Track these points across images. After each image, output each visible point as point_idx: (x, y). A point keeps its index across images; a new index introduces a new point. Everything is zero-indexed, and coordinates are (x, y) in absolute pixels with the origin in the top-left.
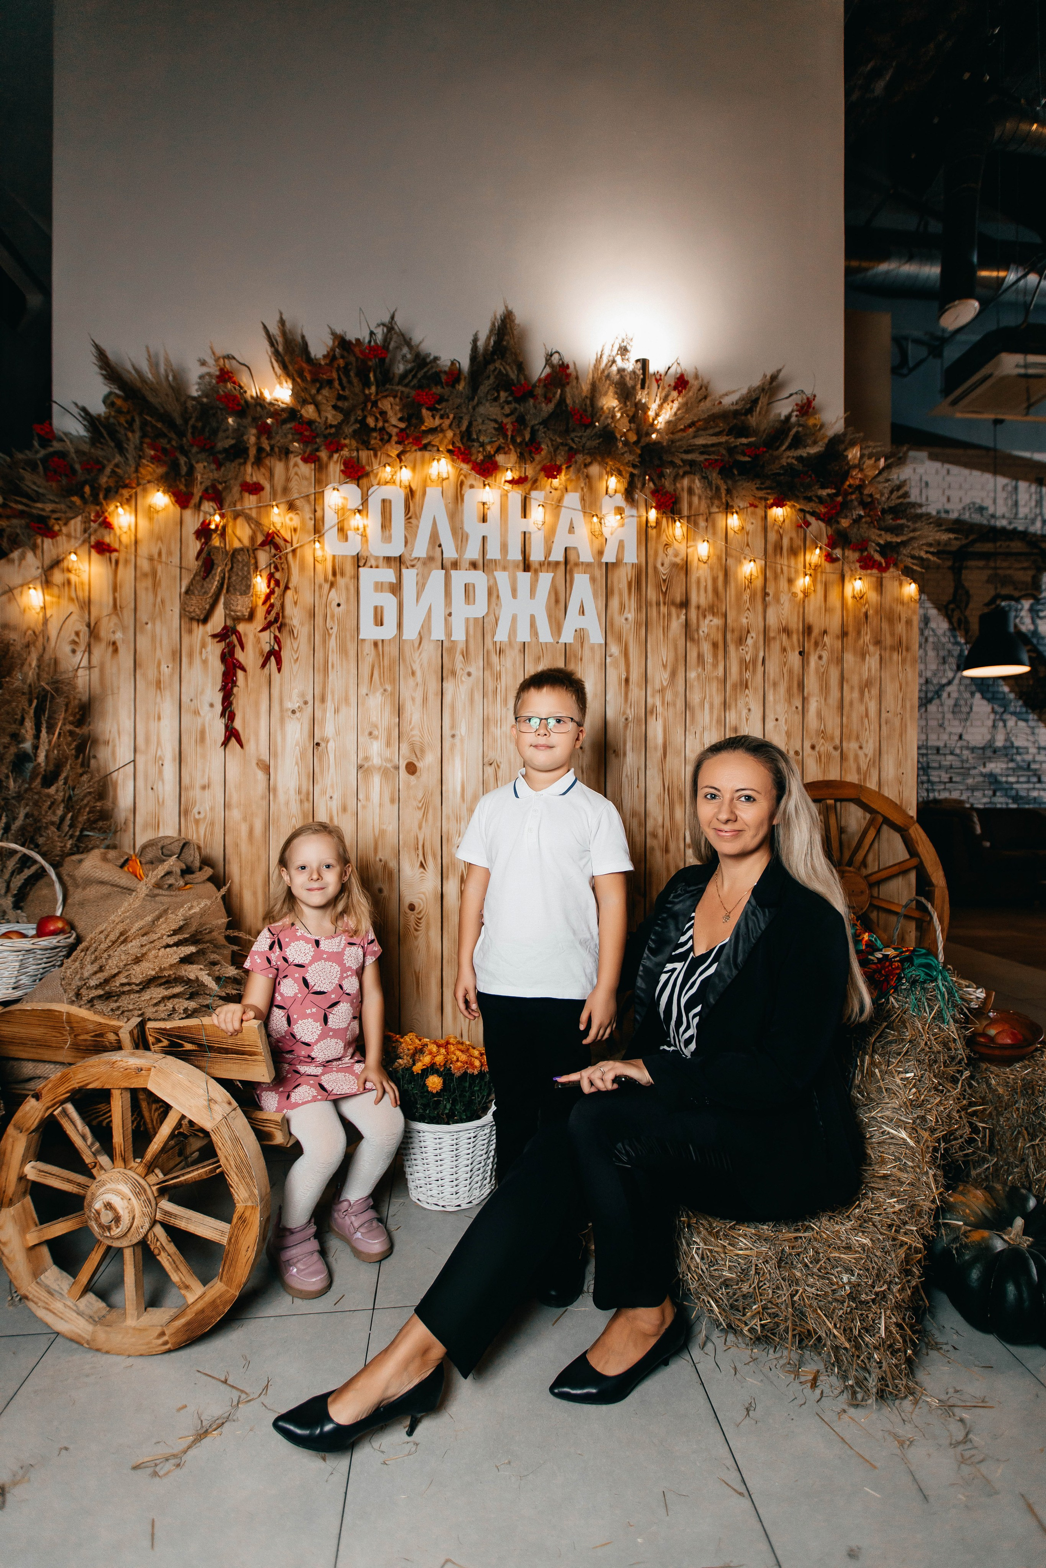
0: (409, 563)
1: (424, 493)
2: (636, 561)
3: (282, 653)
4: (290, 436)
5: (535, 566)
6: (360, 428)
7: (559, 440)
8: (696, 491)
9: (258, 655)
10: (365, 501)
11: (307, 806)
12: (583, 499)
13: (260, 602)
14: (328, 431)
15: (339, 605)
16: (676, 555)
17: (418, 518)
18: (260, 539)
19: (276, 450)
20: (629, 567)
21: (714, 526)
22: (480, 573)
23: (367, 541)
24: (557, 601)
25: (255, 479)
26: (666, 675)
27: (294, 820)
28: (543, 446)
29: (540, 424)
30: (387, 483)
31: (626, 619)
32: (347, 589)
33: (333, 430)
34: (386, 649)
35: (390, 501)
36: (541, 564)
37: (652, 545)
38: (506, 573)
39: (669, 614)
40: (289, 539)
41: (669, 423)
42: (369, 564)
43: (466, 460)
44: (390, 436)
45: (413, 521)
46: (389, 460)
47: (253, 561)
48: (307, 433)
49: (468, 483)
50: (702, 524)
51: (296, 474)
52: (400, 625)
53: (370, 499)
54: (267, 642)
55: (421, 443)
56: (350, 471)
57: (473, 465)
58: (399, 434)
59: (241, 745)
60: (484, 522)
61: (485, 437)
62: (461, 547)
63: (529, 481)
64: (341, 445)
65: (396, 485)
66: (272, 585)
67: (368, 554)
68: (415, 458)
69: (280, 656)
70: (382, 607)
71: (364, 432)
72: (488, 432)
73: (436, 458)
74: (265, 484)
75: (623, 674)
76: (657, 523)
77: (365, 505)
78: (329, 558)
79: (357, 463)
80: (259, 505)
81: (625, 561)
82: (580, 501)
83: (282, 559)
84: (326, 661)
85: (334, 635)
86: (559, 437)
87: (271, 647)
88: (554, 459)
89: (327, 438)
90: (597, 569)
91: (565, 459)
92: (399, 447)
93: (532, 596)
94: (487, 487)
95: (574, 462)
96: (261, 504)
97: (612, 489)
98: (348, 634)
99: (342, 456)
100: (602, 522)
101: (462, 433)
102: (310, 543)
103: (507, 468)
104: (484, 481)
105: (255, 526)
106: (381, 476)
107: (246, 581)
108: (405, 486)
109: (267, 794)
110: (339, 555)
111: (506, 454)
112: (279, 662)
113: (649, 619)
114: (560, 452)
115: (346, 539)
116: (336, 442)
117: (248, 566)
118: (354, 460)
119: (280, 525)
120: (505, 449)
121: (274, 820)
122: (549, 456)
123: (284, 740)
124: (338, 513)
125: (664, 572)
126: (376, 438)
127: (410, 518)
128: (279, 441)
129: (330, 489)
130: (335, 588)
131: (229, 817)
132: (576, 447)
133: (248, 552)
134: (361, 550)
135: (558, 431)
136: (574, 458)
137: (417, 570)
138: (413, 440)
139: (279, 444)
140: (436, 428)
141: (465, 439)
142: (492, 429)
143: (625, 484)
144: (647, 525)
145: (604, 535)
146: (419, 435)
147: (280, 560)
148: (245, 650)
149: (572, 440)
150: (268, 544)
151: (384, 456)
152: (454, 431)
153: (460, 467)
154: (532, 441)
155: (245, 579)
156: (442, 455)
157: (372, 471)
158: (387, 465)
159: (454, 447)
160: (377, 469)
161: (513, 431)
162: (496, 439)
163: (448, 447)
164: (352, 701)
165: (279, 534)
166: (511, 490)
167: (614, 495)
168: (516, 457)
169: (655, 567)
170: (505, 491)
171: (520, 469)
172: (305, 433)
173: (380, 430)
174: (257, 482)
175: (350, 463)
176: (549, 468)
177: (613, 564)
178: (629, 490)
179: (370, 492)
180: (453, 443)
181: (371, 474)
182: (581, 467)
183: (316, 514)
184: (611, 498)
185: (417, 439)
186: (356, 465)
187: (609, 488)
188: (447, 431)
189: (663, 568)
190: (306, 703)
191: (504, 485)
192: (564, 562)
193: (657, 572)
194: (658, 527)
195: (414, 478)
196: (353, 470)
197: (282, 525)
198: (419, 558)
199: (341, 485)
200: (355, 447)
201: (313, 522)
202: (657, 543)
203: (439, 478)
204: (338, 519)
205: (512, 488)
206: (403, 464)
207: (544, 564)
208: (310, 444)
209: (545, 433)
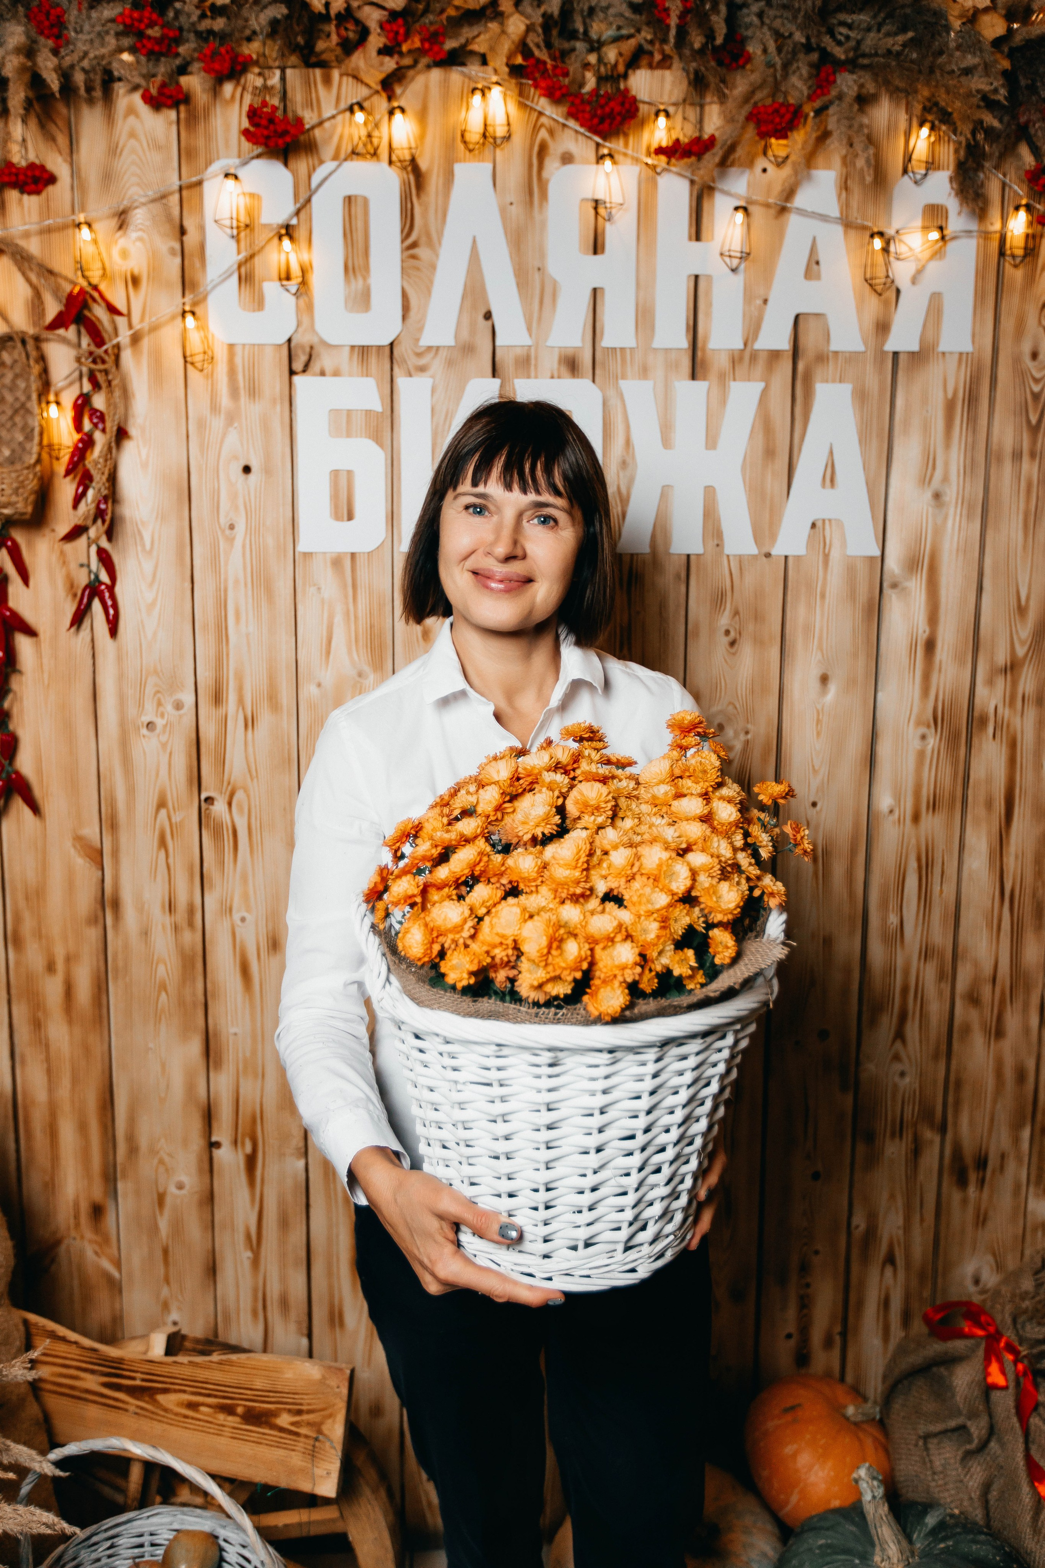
0: (413, 361)
1: (449, 177)
2: (968, 347)
3: (118, 589)
4: (112, 42)
5: (721, 362)
6: (287, 17)
7: (799, 37)
11: (191, 939)
12: (845, 186)
13: (61, 468)
14: (206, 24)
15: (247, 470)
17: (433, 245)
18: (52, 309)
19: (79, 78)
20: (951, 364)
22: (583, 384)
23: (310, 307)
24: (770, 453)
25: (32, 157)
26: (1025, 632)
27: (161, 969)
28: (753, 48)
30: (354, 153)
31: (937, 496)
32: (267, 428)
33: (219, 24)
34: (363, 574)
35: (366, 201)
36: (736, 359)
37: (1011, 303)
38: (648, 385)
40: (121, 306)
42: (316, 366)
43: (555, 94)
44: (364, 33)
45: (421, 252)
46: (364, 92)
47: (36, 369)
48: (155, 32)
49: (556, 148)
51: (132, 135)
52: (392, 517)
53: (315, 199)
54: (82, 566)
55: (441, 49)
56: (266, 132)
57: (573, 104)
58: (388, 27)
59: (35, 808)
60: (595, 252)
61: (603, 26)
62: (540, 318)
63: (715, 150)
64: (240, 59)
65: (378, 159)
66: (87, 425)
67: (315, 340)
68: (427, 87)
69: (113, 597)
70: (350, 473)
71: (298, 25)
72: (612, 11)
73: (480, 86)
74: (57, 165)
75: (922, 630)
76: (1026, 248)
77: (303, 214)
78: (221, 355)
79: (282, 107)
80: (47, 223)
81: (942, 348)
82: (839, 196)
83: (106, 358)
84: (222, 604)
85: (238, 542)
86: (800, 28)
87: (92, 577)
88: (783, 89)
89: (206, 40)
90: (870, 368)
91: (810, 88)
92: (387, 59)
93: (711, 442)
94: (608, 163)
95: (834, 93)
96: (51, 221)
97: (920, 161)
98: (270, 541)
99: (244, 89)
100: (892, 248)
101: (547, 18)
102: (173, 318)
103: (657, 114)
104: (598, 145)
105: (39, 275)
106: (341, 137)
107: (23, 417)
108: (400, 161)
109: (100, 914)
110: (244, 345)
111: (658, 73)
112: (111, 612)
113: (992, 495)
114: (798, 68)
115: (258, 303)
116: (227, 52)
117: (27, 380)
118: (275, 101)
119: (98, 265)
120: (657, 57)
121: (116, 970)
122: (770, 79)
123: (131, 790)
124: (237, 238)
125: (1038, 375)
126: (329, 35)
127: (414, 245)
128: (86, 54)
129: (216, 176)
130: (236, 425)
131: (18, 963)
132: (839, 53)
133: (24, 342)
134: (296, 331)
135: (802, 13)
136: (834, 81)
137: (432, 377)
138: (422, 41)
139: (85, 63)
140: (483, 9)
141: (555, 32)
142: (624, 6)
143: (962, 153)
144: (1002, 253)
145: (893, 282)
146: (436, 27)
147: (104, 362)
148: (32, 582)
149: (831, 33)
150: (72, 323)
151: (348, 82)
152: (527, 17)
153: (538, 108)
154: (728, 37)
155: (22, 412)
156: (495, 78)
157: (320, 123)
158: (356, 108)
159: (524, 59)
160: (333, 117)
161: (682, 17)
162: (632, 31)
163: (509, 58)
164: (286, 697)
165: (96, 295)
166: (664, 170)
167: (926, 175)
168: (685, 83)
169: (1017, 360)
170: (650, 172)
171: (692, 113)
172: (150, 32)
173: (339, 15)
174: (37, 162)
175: (265, 110)
176: (764, 106)
177: (912, 354)
178: (970, 164)
179: (315, 181)
180: (523, 47)
181: (317, 132)
182: (851, 106)
183: (185, 238)
184: (916, 182)
185: (433, 38)
186: (279, 114)
187: (914, 157)
188: (508, 17)
189: (1036, 363)
190: (178, 706)
191: (649, 154)
192: (791, 353)
193: (1021, 374)
194: (1027, 259)
195: (422, 137)
196: (272, 127)
197: (104, 269)
198: (438, 348)
199: (245, 164)
200: (277, 64)
201: (178, 260)
202: (1023, 299)
203: (484, 136)
204: (239, 253)
205: (668, 163)
206: (395, 104)
207: (741, 359)
208: (163, 59)
209: (760, 15)
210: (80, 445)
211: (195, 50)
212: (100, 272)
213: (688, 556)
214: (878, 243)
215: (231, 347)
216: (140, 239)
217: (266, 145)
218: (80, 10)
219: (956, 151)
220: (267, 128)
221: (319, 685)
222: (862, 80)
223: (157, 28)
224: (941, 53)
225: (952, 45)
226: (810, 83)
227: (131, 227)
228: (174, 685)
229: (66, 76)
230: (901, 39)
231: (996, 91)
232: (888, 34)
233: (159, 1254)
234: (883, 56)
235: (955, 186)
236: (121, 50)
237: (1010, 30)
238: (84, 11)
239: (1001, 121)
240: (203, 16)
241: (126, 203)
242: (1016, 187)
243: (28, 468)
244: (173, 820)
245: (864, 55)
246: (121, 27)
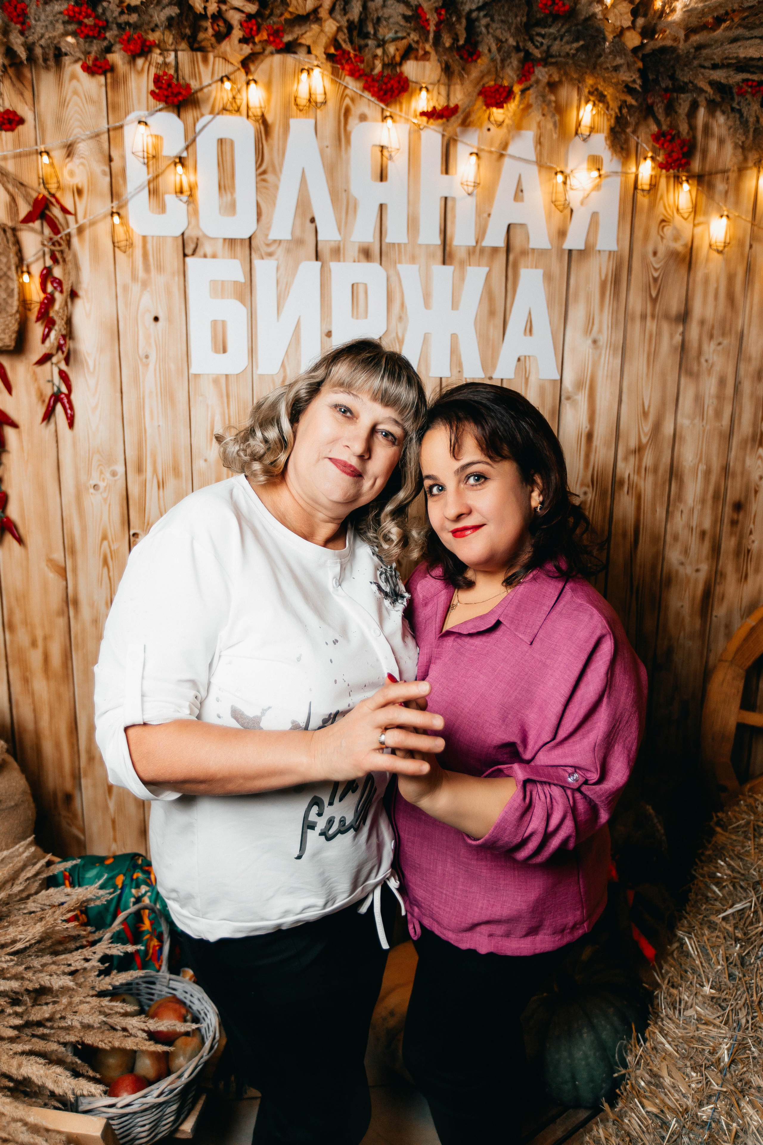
0: (264, 249)
1: (286, 128)
2: (614, 247)
3: (73, 397)
4: (60, 28)
5: (461, 254)
6: (179, 15)
7: (512, 42)
8: (716, 130)
9: (34, 399)
10: (190, 144)
12: (539, 142)
13: (33, 315)
14: (124, 18)
15: (156, 319)
16: (676, 238)
17: (277, 172)
18: (24, 209)
19: (38, 51)
20: (605, 257)
21: (738, 189)
22: (374, 267)
23: (196, 212)
24: (492, 313)
25: (7, 106)
26: (647, 428)
28: (483, 49)
29: (479, 9)
30: (224, 109)
31: (595, 342)
32: (169, 292)
33: (134, 18)
34: (234, 389)
35: (232, 142)
36: (471, 252)
37: (641, 220)
38: (416, 267)
39: (659, 334)
40: (70, 207)
41: (689, 12)
42: (200, 251)
43: (355, 74)
44: (230, 28)
45: (269, 177)
46: (229, 69)
47: (14, 249)
48: (89, 22)
49: (356, 111)
50: (720, 186)
51: (75, 92)
52: (252, 351)
53: (198, 139)
54: (49, 381)
55: (281, 41)
56: (166, 93)
57: (367, 81)
58: (245, 25)
59: (20, 540)
60: (382, 180)
61: (386, 31)
62: (346, 223)
63: (458, 115)
64: (148, 43)
65: (241, 114)
66: (50, 288)
67: (200, 234)
68: (271, 67)
69: (70, 402)
70: (224, 322)
71: (186, 21)
72: (391, 20)
73: (306, 68)
74: (24, 111)
75: (585, 426)
76: (650, 185)
77: (190, 149)
78: (138, 243)
79: (175, 76)
80: (18, 151)
81: (598, 247)
82: (536, 148)
83: (62, 242)
84: (141, 407)
85: (151, 367)
86: (513, 35)
87: (56, 389)
88: (501, 75)
89: (124, 29)
90: (554, 260)
91: (518, 76)
92: (245, 46)
93: (455, 305)
94: (389, 121)
95: (533, 79)
96: (21, 150)
97: (586, 126)
98: (172, 366)
99: (150, 64)
100: (568, 182)
101: (350, 23)
102: (105, 217)
103: (421, 89)
104: (383, 109)
105: (13, 185)
106: (215, 99)
107: (6, 282)
108: (254, 116)
109: (65, 609)
110: (153, 237)
111: (421, 63)
112: (69, 411)
113: (628, 341)
114: (511, 63)
115: (162, 208)
116: (139, 37)
117: (8, 257)
118: (172, 72)
119: (54, 180)
120: (421, 52)
121: (77, 645)
122: (493, 69)
123: (84, 529)
124: (147, 165)
125: (657, 266)
126: (206, 29)
127: (264, 172)
128: (42, 36)
129: (132, 122)
130: (148, 289)
131: (12, 642)
132: (537, 53)
133: (5, 231)
134: (187, 228)
135: (514, 26)
136: (533, 72)
137: (277, 260)
138: (268, 35)
139: (43, 42)
140: (308, 15)
141: (355, 33)
142: (400, 17)
143: (613, 121)
144: (636, 188)
145: (569, 204)
146: (278, 26)
147: (60, 245)
148: (14, 392)
149: (532, 40)
150: (37, 219)
151: (219, 62)
152: (338, 21)
153: (345, 84)
154: (467, 40)
155: (5, 278)
156: (316, 63)
157: (201, 89)
158: (225, 79)
159: (336, 50)
160: (210, 85)
161: (437, 25)
162: (405, 34)
163: (326, 48)
164: (184, 469)
165: (53, 200)
166: (425, 127)
167: (589, 135)
168: (439, 69)
169: (644, 257)
170: (416, 128)
171: (443, 90)
172: (86, 21)
173: (213, 16)
174: (11, 109)
175: (165, 78)
176: (489, 87)
177: (580, 251)
178: (618, 129)
179: (199, 127)
180: (335, 42)
181: (199, 95)
182: (544, 88)
183: (112, 164)
184: (585, 140)
185: (276, 34)
186: (174, 81)
187: (583, 123)
188: (325, 21)
189: (655, 259)
190: (114, 474)
191: (416, 117)
192: (505, 249)
193: (646, 265)
194: (652, 192)
195: (268, 100)
196: (170, 90)
197: (58, 182)
198: (280, 241)
199: (152, 114)
200: (173, 47)
201: (108, 179)
202: (649, 217)
203: (309, 101)
204: (148, 174)
205: (428, 122)
206: (251, 78)
207: (474, 252)
208: (95, 41)
209: (487, 26)
210: (46, 301)
211: (117, 36)
212: (56, 185)
213: (441, 378)
214: (560, 178)
215: (144, 238)
216: (82, 164)
217: (166, 103)
218: (37, 5)
219: (608, 120)
220: (167, 90)
221: (206, 460)
222: (551, 72)
223: (91, 19)
224: (600, 56)
225: (607, 51)
226: (518, 73)
227: (76, 156)
228: (110, 460)
229: (30, 48)
230: (575, 45)
231: (634, 81)
232: (568, 43)
233: (109, 824)
234: (564, 57)
235: (608, 142)
236: (66, 34)
237: (642, 43)
238: (41, 6)
239: (637, 101)
240: (122, 13)
241: (71, 139)
242: (644, 145)
243: (11, 316)
244: (112, 548)
245: (552, 56)
246: (67, 18)
